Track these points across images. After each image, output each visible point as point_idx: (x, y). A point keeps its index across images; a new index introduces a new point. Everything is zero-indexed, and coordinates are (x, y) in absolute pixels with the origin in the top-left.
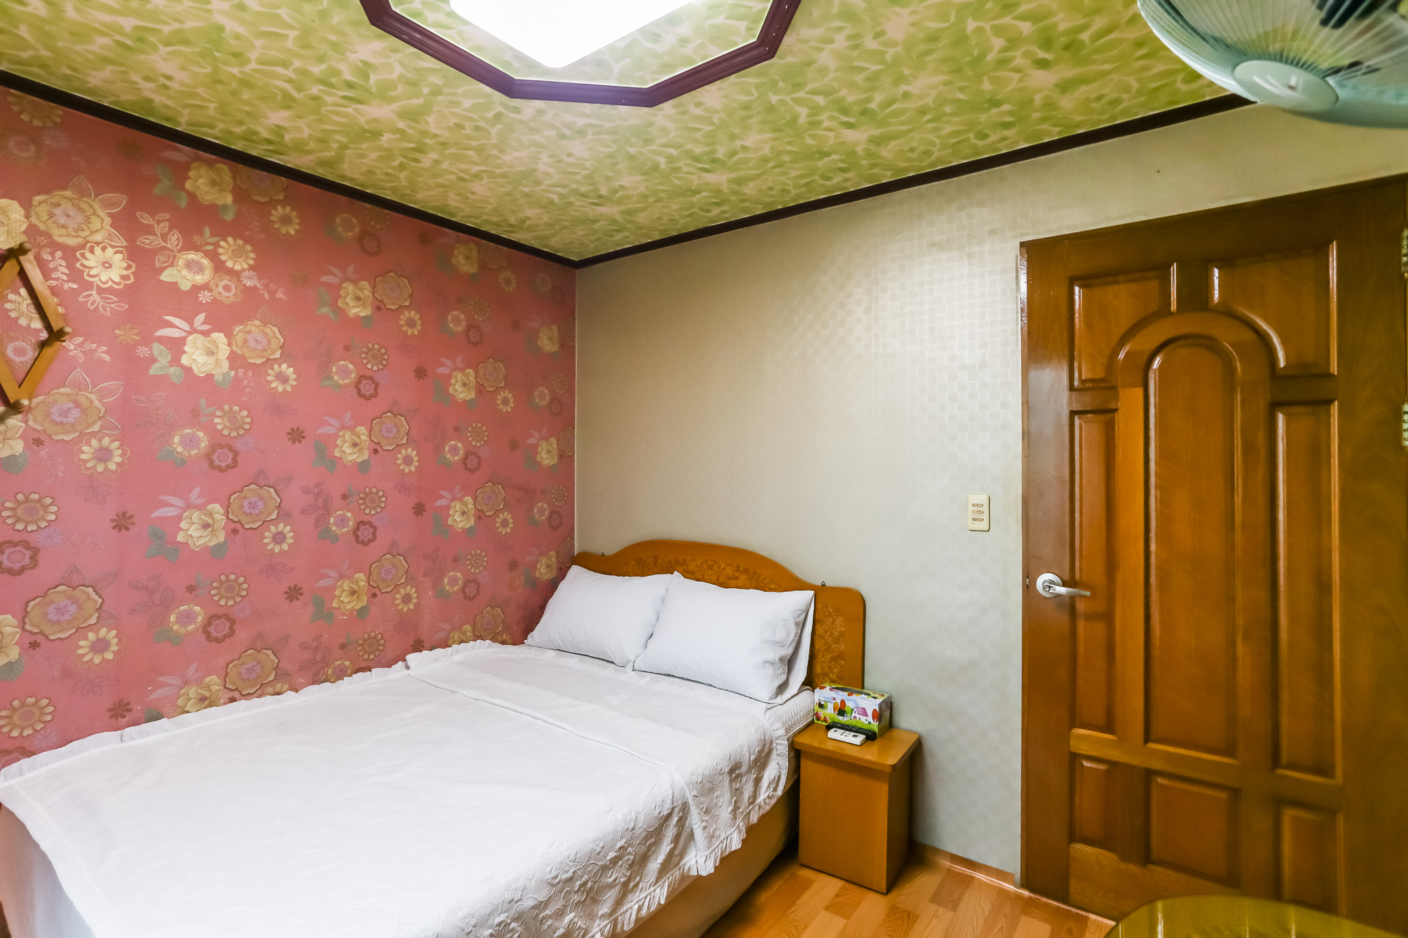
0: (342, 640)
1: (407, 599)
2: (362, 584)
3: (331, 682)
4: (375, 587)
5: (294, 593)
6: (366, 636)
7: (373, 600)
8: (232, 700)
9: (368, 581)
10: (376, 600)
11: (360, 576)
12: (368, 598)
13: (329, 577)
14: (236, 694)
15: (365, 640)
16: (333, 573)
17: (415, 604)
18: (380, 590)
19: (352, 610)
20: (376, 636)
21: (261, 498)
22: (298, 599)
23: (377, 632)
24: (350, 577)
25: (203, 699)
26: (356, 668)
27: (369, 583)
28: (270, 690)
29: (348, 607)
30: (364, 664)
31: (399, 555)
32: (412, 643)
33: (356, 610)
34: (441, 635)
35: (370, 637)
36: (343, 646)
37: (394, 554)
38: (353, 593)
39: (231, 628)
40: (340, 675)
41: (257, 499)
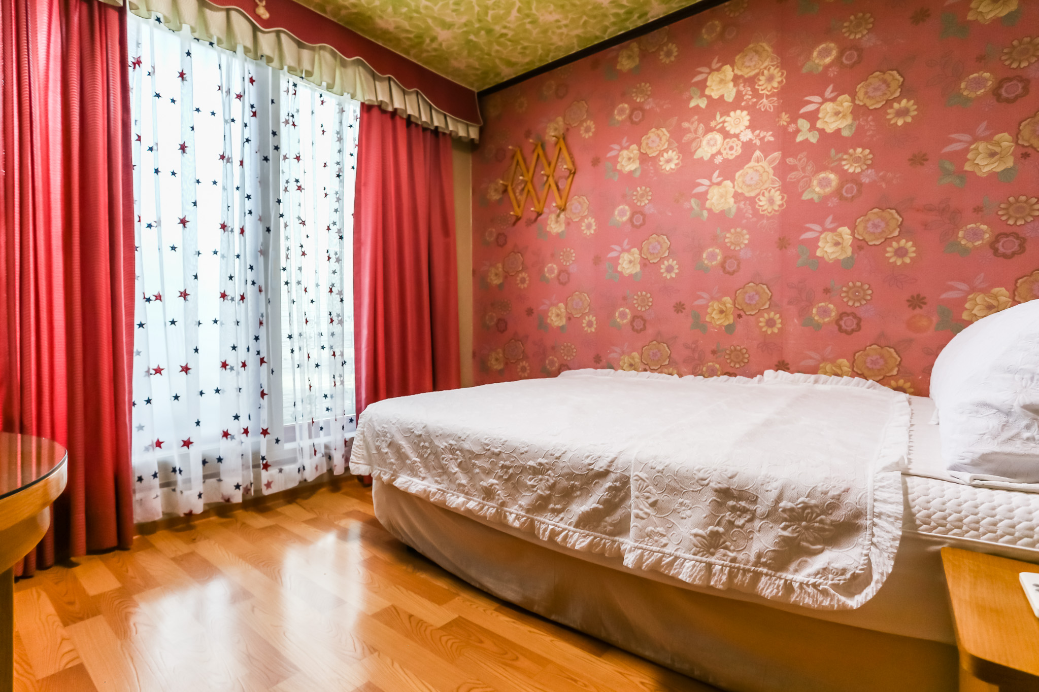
0: (714, 347)
1: (771, 323)
2: (729, 305)
3: (704, 377)
4: (740, 310)
5: (679, 308)
6: (732, 348)
7: (738, 320)
8: (645, 370)
9: (734, 304)
10: (741, 320)
11: (727, 299)
12: (734, 317)
13: (703, 298)
14: (647, 368)
15: (731, 351)
16: (705, 295)
17: (779, 329)
18: (745, 312)
19: (720, 326)
20: (741, 350)
21: (659, 243)
22: (682, 312)
23: (742, 347)
24: (719, 300)
25: (631, 365)
26: (725, 372)
27: (735, 306)
28: (666, 370)
29: (718, 323)
30: (731, 371)
31: (762, 284)
32: (776, 363)
33: (724, 326)
34: (811, 363)
35: (735, 350)
36: (714, 352)
37: (757, 283)
38: (722, 312)
39: (644, 325)
40: (712, 373)
41: (657, 243)
